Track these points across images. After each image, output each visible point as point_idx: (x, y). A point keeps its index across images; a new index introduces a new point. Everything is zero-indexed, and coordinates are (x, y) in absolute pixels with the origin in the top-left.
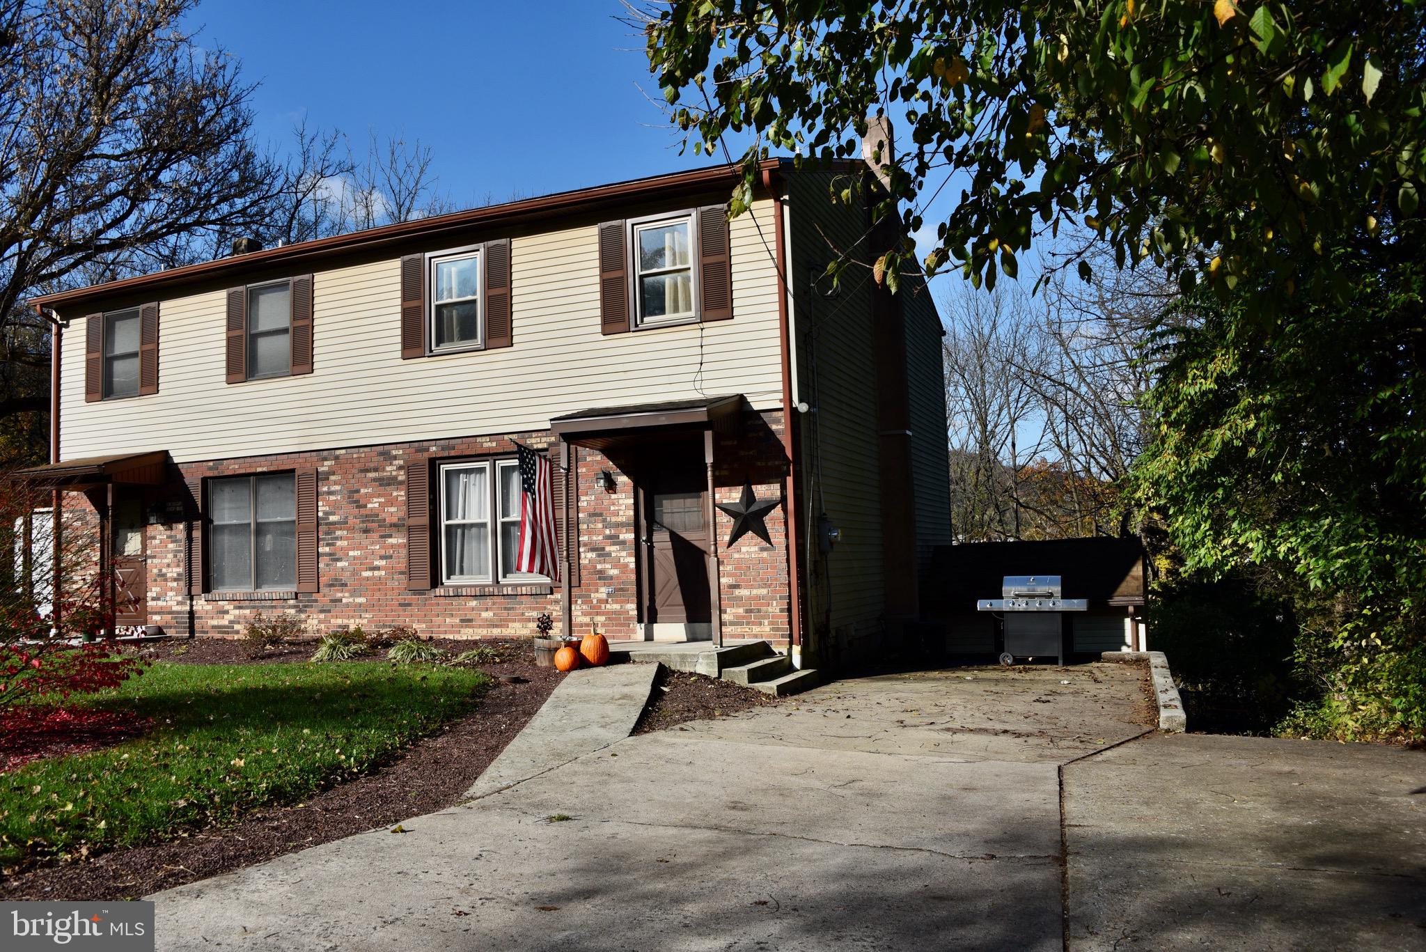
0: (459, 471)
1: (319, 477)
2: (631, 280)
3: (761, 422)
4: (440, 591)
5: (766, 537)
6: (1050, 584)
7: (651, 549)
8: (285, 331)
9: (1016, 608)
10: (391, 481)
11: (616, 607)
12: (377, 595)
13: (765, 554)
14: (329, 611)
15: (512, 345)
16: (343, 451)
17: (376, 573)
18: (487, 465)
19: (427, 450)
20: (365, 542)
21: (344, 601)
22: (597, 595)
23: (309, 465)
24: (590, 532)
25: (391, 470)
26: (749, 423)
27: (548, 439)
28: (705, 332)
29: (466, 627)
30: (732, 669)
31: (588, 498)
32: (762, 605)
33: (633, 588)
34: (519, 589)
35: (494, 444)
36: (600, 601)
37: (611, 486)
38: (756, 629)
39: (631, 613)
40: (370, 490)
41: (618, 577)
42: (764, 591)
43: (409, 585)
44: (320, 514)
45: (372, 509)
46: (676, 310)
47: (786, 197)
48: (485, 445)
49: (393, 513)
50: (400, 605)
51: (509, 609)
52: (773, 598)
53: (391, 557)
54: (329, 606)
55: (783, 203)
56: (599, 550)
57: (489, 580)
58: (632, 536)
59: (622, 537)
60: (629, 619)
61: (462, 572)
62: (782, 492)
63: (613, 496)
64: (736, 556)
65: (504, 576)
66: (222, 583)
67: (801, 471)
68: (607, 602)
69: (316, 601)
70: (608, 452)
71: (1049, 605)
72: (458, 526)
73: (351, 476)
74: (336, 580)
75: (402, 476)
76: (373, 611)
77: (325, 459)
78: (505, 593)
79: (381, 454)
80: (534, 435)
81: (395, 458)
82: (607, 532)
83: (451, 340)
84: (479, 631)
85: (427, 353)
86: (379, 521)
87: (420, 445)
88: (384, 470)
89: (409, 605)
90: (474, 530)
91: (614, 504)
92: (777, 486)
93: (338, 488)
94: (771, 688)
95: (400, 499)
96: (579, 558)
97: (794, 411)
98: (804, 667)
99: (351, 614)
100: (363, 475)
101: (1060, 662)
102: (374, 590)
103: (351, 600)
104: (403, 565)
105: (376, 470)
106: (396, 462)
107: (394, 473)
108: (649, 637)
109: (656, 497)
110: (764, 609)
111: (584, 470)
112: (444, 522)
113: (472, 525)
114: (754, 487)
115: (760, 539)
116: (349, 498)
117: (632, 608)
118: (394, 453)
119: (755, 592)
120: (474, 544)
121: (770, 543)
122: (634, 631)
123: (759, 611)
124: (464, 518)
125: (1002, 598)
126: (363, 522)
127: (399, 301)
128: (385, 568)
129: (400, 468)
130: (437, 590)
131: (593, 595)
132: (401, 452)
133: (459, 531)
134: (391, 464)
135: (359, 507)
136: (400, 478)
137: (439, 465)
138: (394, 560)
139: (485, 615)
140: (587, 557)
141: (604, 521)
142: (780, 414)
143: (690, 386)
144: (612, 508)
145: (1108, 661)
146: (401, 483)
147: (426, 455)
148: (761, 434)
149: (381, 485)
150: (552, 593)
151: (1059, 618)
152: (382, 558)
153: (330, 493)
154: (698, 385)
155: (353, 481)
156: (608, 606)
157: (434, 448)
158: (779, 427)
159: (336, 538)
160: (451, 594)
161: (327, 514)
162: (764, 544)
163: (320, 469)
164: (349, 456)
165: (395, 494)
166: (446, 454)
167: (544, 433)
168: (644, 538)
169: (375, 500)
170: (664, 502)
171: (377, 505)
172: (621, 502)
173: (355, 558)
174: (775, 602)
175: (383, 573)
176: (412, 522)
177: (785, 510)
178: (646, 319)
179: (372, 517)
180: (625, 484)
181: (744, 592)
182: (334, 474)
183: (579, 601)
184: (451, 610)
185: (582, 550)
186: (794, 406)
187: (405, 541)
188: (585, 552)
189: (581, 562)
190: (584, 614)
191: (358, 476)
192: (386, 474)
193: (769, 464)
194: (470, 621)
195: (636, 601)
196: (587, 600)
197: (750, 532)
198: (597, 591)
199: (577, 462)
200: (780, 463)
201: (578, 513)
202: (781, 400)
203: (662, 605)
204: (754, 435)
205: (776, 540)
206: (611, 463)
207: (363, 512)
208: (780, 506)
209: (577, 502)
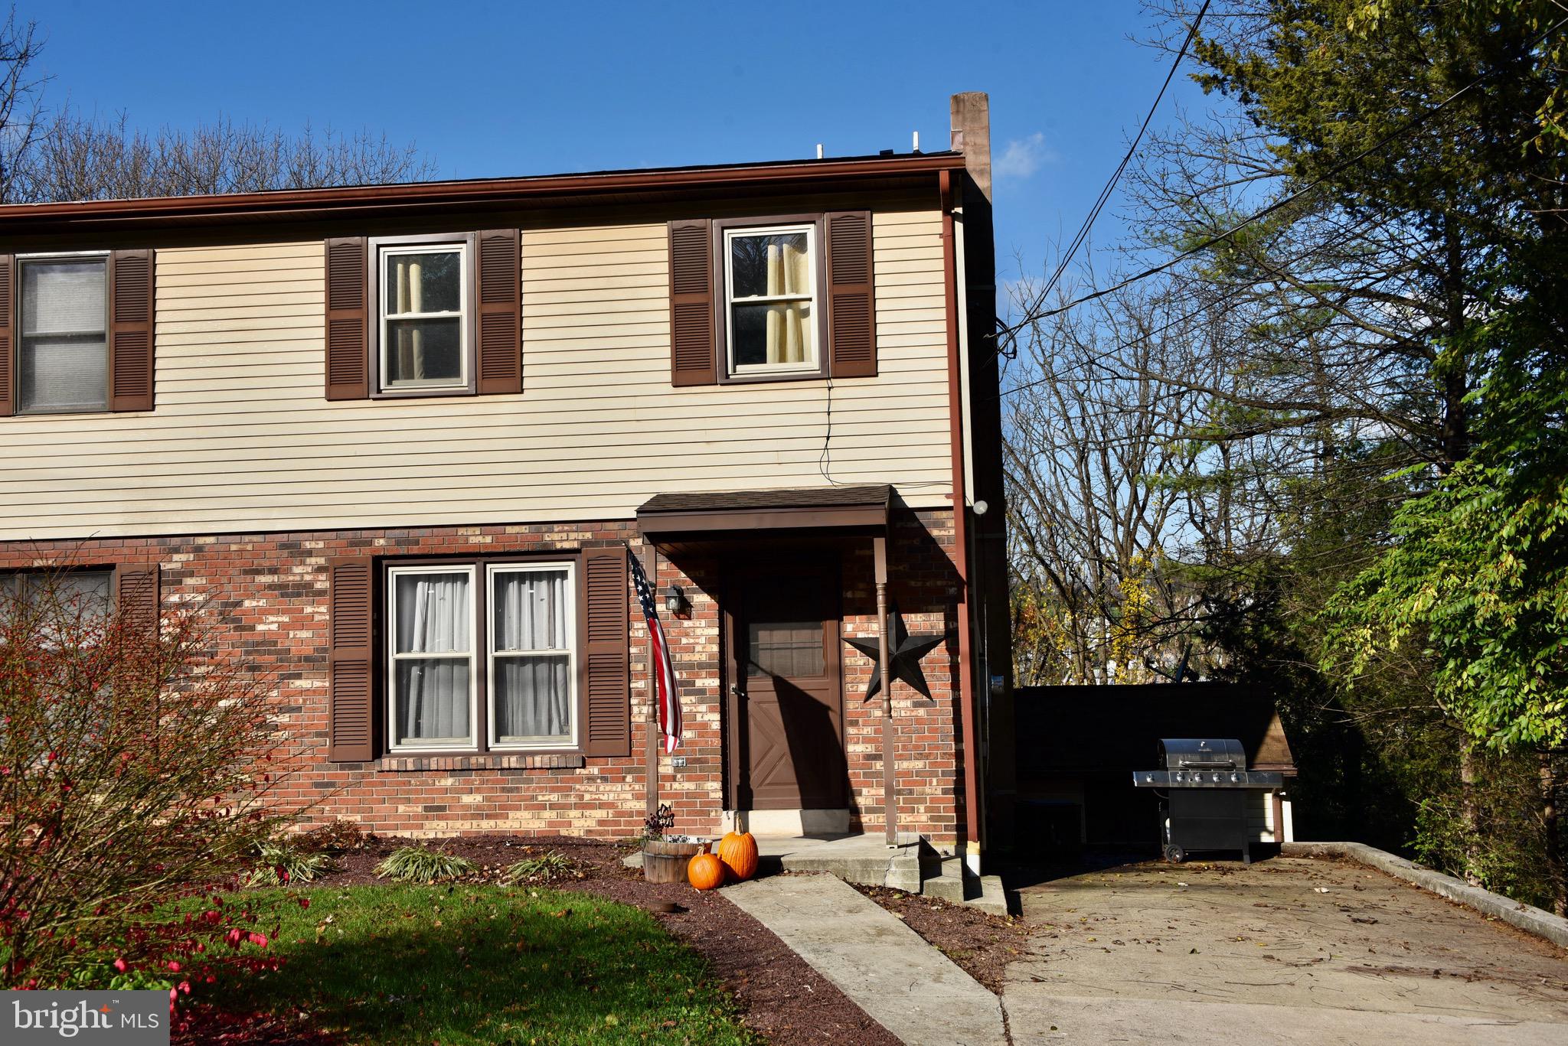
0: (420, 578)
1: (163, 579)
2: (720, 308)
3: (917, 525)
4: (387, 763)
5: (923, 688)
7: (743, 703)
8: (96, 337)
10: (304, 590)
11: (690, 786)
13: (920, 711)
15: (520, 392)
16: (211, 540)
17: (271, 735)
18: (470, 570)
19: (370, 543)
20: (250, 686)
22: (659, 769)
23: (142, 559)
25: (301, 572)
26: (901, 522)
27: (580, 536)
28: (834, 393)
29: (435, 818)
32: (916, 783)
33: (715, 759)
35: (488, 539)
36: (662, 778)
37: (684, 608)
38: (907, 819)
39: (712, 795)
40: (262, 603)
41: (692, 742)
42: (918, 764)
43: (332, 754)
44: (164, 638)
45: (264, 633)
46: (783, 357)
47: (960, 210)
48: (473, 540)
49: (306, 639)
51: (510, 790)
53: (299, 709)
55: (954, 217)
57: (473, 746)
58: (715, 683)
59: (699, 683)
60: (712, 803)
61: (419, 734)
62: (946, 625)
63: (687, 623)
64: (877, 713)
65: (499, 741)
68: (674, 779)
72: (413, 662)
73: (224, 580)
75: (323, 583)
77: (175, 551)
78: (505, 765)
79: (284, 546)
80: (556, 528)
81: (310, 553)
83: (409, 376)
84: (458, 824)
85: (374, 394)
86: (278, 652)
87: (357, 537)
88: (288, 572)
89: (330, 786)
90: (442, 669)
91: (687, 635)
92: (940, 616)
93: (199, 597)
95: (317, 618)
96: (630, 714)
97: (968, 511)
100: (249, 578)
102: (265, 761)
104: (322, 722)
105: (273, 571)
106: (313, 560)
107: (308, 578)
109: (752, 627)
110: (918, 789)
112: (394, 655)
113: (439, 662)
114: (905, 617)
115: (913, 691)
116: (221, 614)
117: (713, 788)
118: (308, 545)
119: (905, 765)
121: (929, 696)
122: (717, 822)
123: (911, 792)
124: (424, 650)
126: (247, 653)
127: (323, 309)
128: (286, 727)
129: (320, 569)
130: (380, 760)
132: (321, 545)
134: (302, 563)
135: (239, 629)
136: (318, 586)
137: (388, 567)
138: (305, 714)
139: (467, 799)
140: (641, 710)
142: (947, 515)
143: (812, 468)
144: (685, 641)
146: (321, 593)
147: (365, 553)
149: (282, 595)
150: (584, 767)
152: (281, 710)
153: (184, 605)
154: (822, 468)
155: (228, 587)
156: (676, 785)
157: (381, 542)
158: (943, 533)
159: (194, 678)
160: (410, 767)
162: (920, 697)
163: (165, 566)
164: (222, 548)
165: (308, 610)
166: (402, 551)
167: (574, 527)
168: (733, 685)
169: (271, 618)
170: (761, 634)
171: (274, 627)
172: (699, 631)
173: (229, 710)
174: (935, 780)
175: (284, 734)
176: (340, 654)
177: (953, 651)
178: (740, 368)
179: (264, 645)
180: (703, 605)
182: (192, 575)
183: (629, 778)
184: (408, 792)
185: (634, 701)
186: (968, 504)
187: (327, 684)
188: (639, 704)
189: (633, 720)
190: (637, 797)
191: (237, 579)
192: (291, 578)
193: (928, 584)
194: (442, 808)
195: (721, 778)
196: (642, 776)
197: (898, 680)
198: (659, 763)
199: (628, 571)
200: (944, 583)
201: (628, 646)
202: (948, 496)
203: (761, 784)
204: (906, 542)
205: (937, 692)
206: (683, 575)
207: (249, 637)
208: (944, 643)
209: (629, 630)
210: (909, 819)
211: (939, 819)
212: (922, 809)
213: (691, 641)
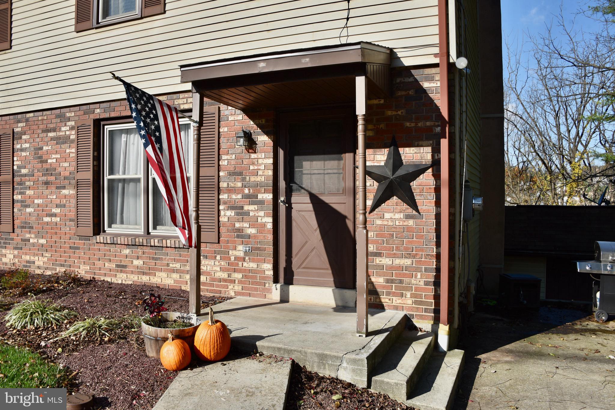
0: (120, 132)
1: (14, 137)
3: (411, 79)
4: (100, 238)
5: (413, 204)
7: (289, 210)
10: (65, 140)
11: (253, 265)
12: (54, 238)
13: (411, 222)
14: (21, 249)
15: (165, 12)
16: (31, 115)
17: (54, 219)
19: (93, 112)
20: (46, 192)
21: (31, 241)
22: (235, 252)
23: (8, 126)
24: (230, 190)
25: (65, 129)
26: (398, 80)
29: (121, 272)
31: (228, 157)
32: (405, 275)
33: (270, 248)
34: (164, 241)
36: (237, 258)
37: (251, 145)
38: (396, 301)
39: (267, 273)
40: (50, 147)
41: (255, 236)
42: (407, 262)
43: (77, 231)
44: (15, 167)
45: (51, 164)
49: (67, 167)
50: (71, 248)
51: (156, 259)
52: (418, 270)
53: (64, 206)
54: (21, 244)
56: (238, 208)
57: (141, 231)
58: (270, 196)
59: (260, 196)
60: (265, 278)
61: (121, 222)
62: (433, 156)
63: (253, 156)
64: (379, 222)
65: (155, 228)
68: (244, 259)
69: (12, 239)
70: (249, 111)
72: (120, 180)
73: (36, 136)
74: (26, 222)
75: (73, 135)
76: (52, 251)
77: (19, 121)
78: (152, 244)
79: (58, 116)
80: (182, 95)
81: (69, 119)
82: (246, 191)
83: (117, 12)
84: (131, 276)
85: (95, 25)
86: (56, 175)
87: (87, 107)
88: (60, 130)
89: (78, 248)
90: (132, 185)
91: (253, 164)
92: (429, 149)
93: (27, 145)
95: (71, 155)
96: (219, 216)
97: (451, 67)
99: (36, 252)
100: (45, 134)
102: (52, 233)
103: (36, 241)
104: (72, 214)
105: (54, 130)
106: (69, 123)
107: (68, 133)
108: (284, 299)
109: (296, 158)
110: (406, 280)
111: (226, 129)
112: (107, 177)
113: (130, 180)
114: (401, 150)
115: (405, 206)
116: (35, 154)
117: (268, 268)
118: (68, 114)
119: (397, 261)
120: (132, 198)
121: (417, 211)
122: (270, 291)
123: (401, 282)
124: (124, 173)
126: (45, 175)
128: (59, 215)
129: (72, 128)
130: (98, 237)
131: (231, 252)
132: (73, 114)
133: (120, 185)
134: (65, 125)
135: (42, 162)
136: (71, 137)
137: (104, 126)
138: (67, 209)
139: (136, 262)
140: (226, 215)
141: (244, 180)
142: (435, 70)
144: (252, 167)
146: (72, 141)
147: (92, 117)
148: (411, 92)
149: (57, 144)
152: (57, 206)
153: (22, 150)
154: (343, 40)
155: (38, 140)
156: (245, 264)
157: (98, 111)
158: (432, 85)
159: (26, 188)
160: (111, 241)
161: (19, 167)
162: (411, 211)
163: (16, 130)
164: (35, 119)
165: (67, 151)
166: (107, 115)
168: (282, 199)
169: (54, 156)
170: (304, 163)
171: (54, 160)
172: (260, 161)
173: (38, 205)
174: (419, 274)
175: (58, 219)
176: (80, 176)
177: (437, 176)
179: (49, 171)
180: (265, 144)
181: (386, 261)
182: (25, 133)
183: (218, 257)
184: (109, 256)
185: (221, 207)
186: (451, 61)
187: (74, 192)
188: (224, 210)
189: (221, 219)
190: (222, 270)
191: (41, 135)
192: (61, 134)
193: (419, 125)
194: (125, 267)
195: (272, 262)
196: (225, 256)
197: (395, 197)
198: (235, 249)
199: (219, 122)
200: (432, 123)
201: (219, 171)
202: (436, 55)
203: (299, 268)
204: (403, 93)
205: (424, 207)
206: (252, 123)
207: (45, 166)
208: (430, 170)
209: (219, 160)
210: (398, 301)
211: (421, 303)
212: (408, 294)
213: (256, 168)
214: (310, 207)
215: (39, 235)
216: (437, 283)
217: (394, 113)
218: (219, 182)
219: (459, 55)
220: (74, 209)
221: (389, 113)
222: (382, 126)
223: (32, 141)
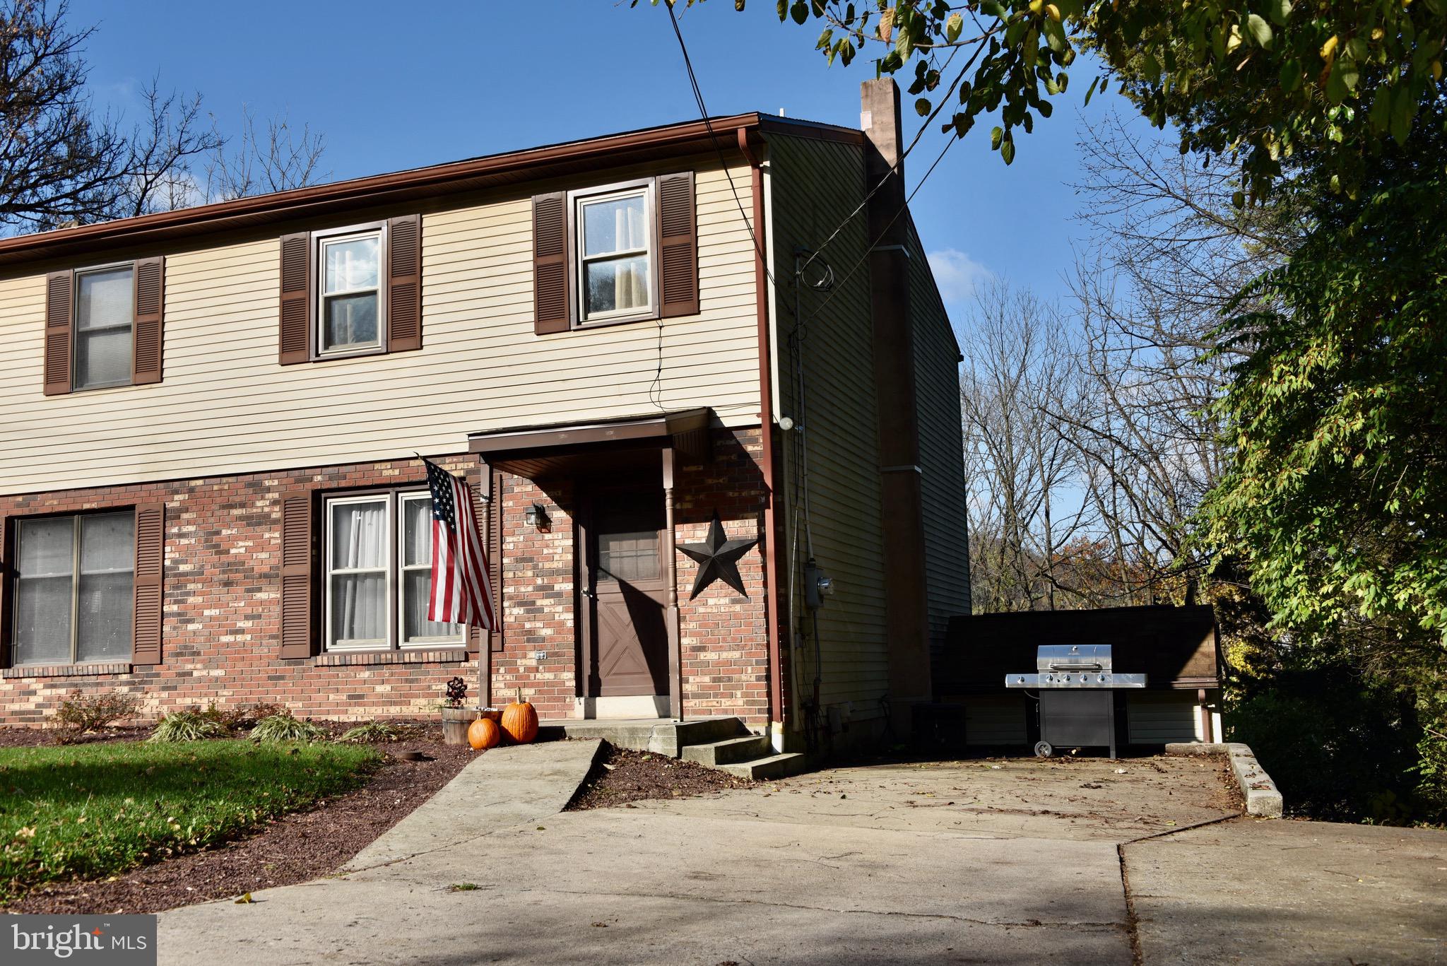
0: (351, 508)
1: (167, 515)
2: (572, 266)
3: (733, 442)
4: (322, 659)
5: (739, 586)
6: (1097, 654)
7: (594, 602)
8: (126, 328)
9: (1055, 684)
10: (263, 520)
11: (549, 676)
12: (240, 666)
13: (738, 608)
14: (175, 688)
15: (421, 348)
16: (200, 482)
17: (240, 638)
18: (387, 498)
19: (311, 480)
20: (225, 598)
21: (196, 674)
22: (525, 662)
23: (154, 500)
24: (517, 582)
25: (262, 505)
26: (719, 443)
27: (465, 466)
28: (665, 331)
29: (356, 704)
30: (695, 747)
31: (515, 539)
32: (734, 672)
33: (571, 652)
34: (425, 655)
35: (397, 472)
36: (528, 669)
37: (544, 522)
38: (726, 703)
39: (567, 684)
40: (234, 531)
41: (551, 639)
42: (736, 655)
43: (282, 652)
44: (167, 563)
45: (236, 556)
46: (629, 304)
47: (767, 163)
48: (386, 473)
49: (265, 559)
50: (270, 678)
51: (411, 681)
52: (748, 663)
53: (259, 617)
54: (174, 680)
55: (762, 171)
56: (528, 605)
57: (387, 644)
58: (569, 586)
59: (557, 587)
60: (565, 691)
61: (351, 636)
62: (759, 530)
63: (547, 536)
64: (701, 610)
65: (406, 640)
66: (28, 655)
67: (783, 502)
68: (537, 671)
69: (158, 675)
70: (541, 481)
71: (1096, 681)
72: (348, 576)
73: (209, 514)
74: (186, 647)
75: (277, 513)
76: (234, 686)
77: (177, 492)
78: (407, 660)
79: (250, 485)
80: (448, 460)
81: (269, 490)
82: (539, 581)
83: (344, 341)
84: (373, 709)
85: (313, 358)
86: (245, 571)
87: (300, 473)
88: (253, 505)
89: (282, 678)
90: (369, 582)
91: (547, 546)
92: (754, 522)
93: (192, 528)
94: (745, 771)
95: (273, 542)
96: (503, 615)
97: (775, 428)
98: (786, 749)
99: (204, 691)
100: (225, 512)
101: (1113, 753)
102: (235, 660)
103: (204, 673)
104: (275, 627)
105: (242, 505)
106: (270, 496)
107: (266, 510)
108: (590, 714)
109: (601, 537)
110: (736, 676)
111: (511, 503)
112: (330, 572)
113: (367, 575)
114: (724, 524)
115: (731, 589)
116: (206, 541)
117: (569, 677)
118: (267, 483)
119: (725, 655)
120: (369, 601)
121: (744, 594)
122: (571, 707)
123: (730, 679)
124: (356, 566)
125: (1037, 672)
126: (224, 572)
127: (277, 292)
128: (250, 631)
129: (275, 503)
130: (319, 658)
131: (519, 662)
132: (276, 483)
133: (350, 584)
134: (263, 498)
135: (219, 553)
136: (274, 516)
137: (326, 499)
138: (263, 621)
139: (380, 689)
140: (513, 613)
141: (535, 567)
142: (758, 432)
143: (646, 397)
144: (545, 551)
145: (1175, 755)
146: (276, 521)
147: (309, 487)
148: (733, 457)
149: (248, 525)
150: (467, 660)
151: (1110, 695)
152: (247, 618)
153: (181, 535)
154: (655, 396)
155: (212, 520)
156: (539, 676)
157: (318, 478)
158: (756, 448)
159: (188, 594)
160: (337, 662)
161: (176, 562)
162: (737, 594)
163: (169, 505)
164: (205, 488)
165: (267, 535)
166: (334, 485)
167: (461, 458)
168: (585, 589)
169: (241, 544)
170: (612, 544)
171: (242, 550)
172: (557, 543)
173: (211, 618)
174: (749, 668)
175: (248, 637)
176: (289, 571)
177: (763, 552)
178: (591, 316)
179: (235, 566)
180: (562, 521)
181: (710, 656)
182: (187, 511)
183: (502, 670)
184: (336, 683)
185: (506, 604)
186: (775, 421)
187: (279, 596)
188: (510, 607)
189: (505, 620)
190: (508, 685)
191: (218, 513)
192: (255, 510)
193: (743, 494)
194: (361, 697)
195: (574, 669)
196: (512, 668)
197: (719, 580)
198: (525, 657)
199: (501, 494)
200: (757, 492)
201: (502, 558)
202: (758, 415)
203: (608, 674)
204: (725, 458)
205: (752, 589)
206: (545, 495)
207: (224, 558)
208: (756, 546)
209: (502, 543)
210: (728, 703)
211: (753, 703)
212: (739, 693)
213: (551, 551)
214: (621, 597)
215: (208, 665)
216: (768, 678)
217: (715, 481)
218: (502, 572)
219: (783, 415)
220: (278, 621)
221: (710, 481)
222: (702, 497)
223: (200, 521)
